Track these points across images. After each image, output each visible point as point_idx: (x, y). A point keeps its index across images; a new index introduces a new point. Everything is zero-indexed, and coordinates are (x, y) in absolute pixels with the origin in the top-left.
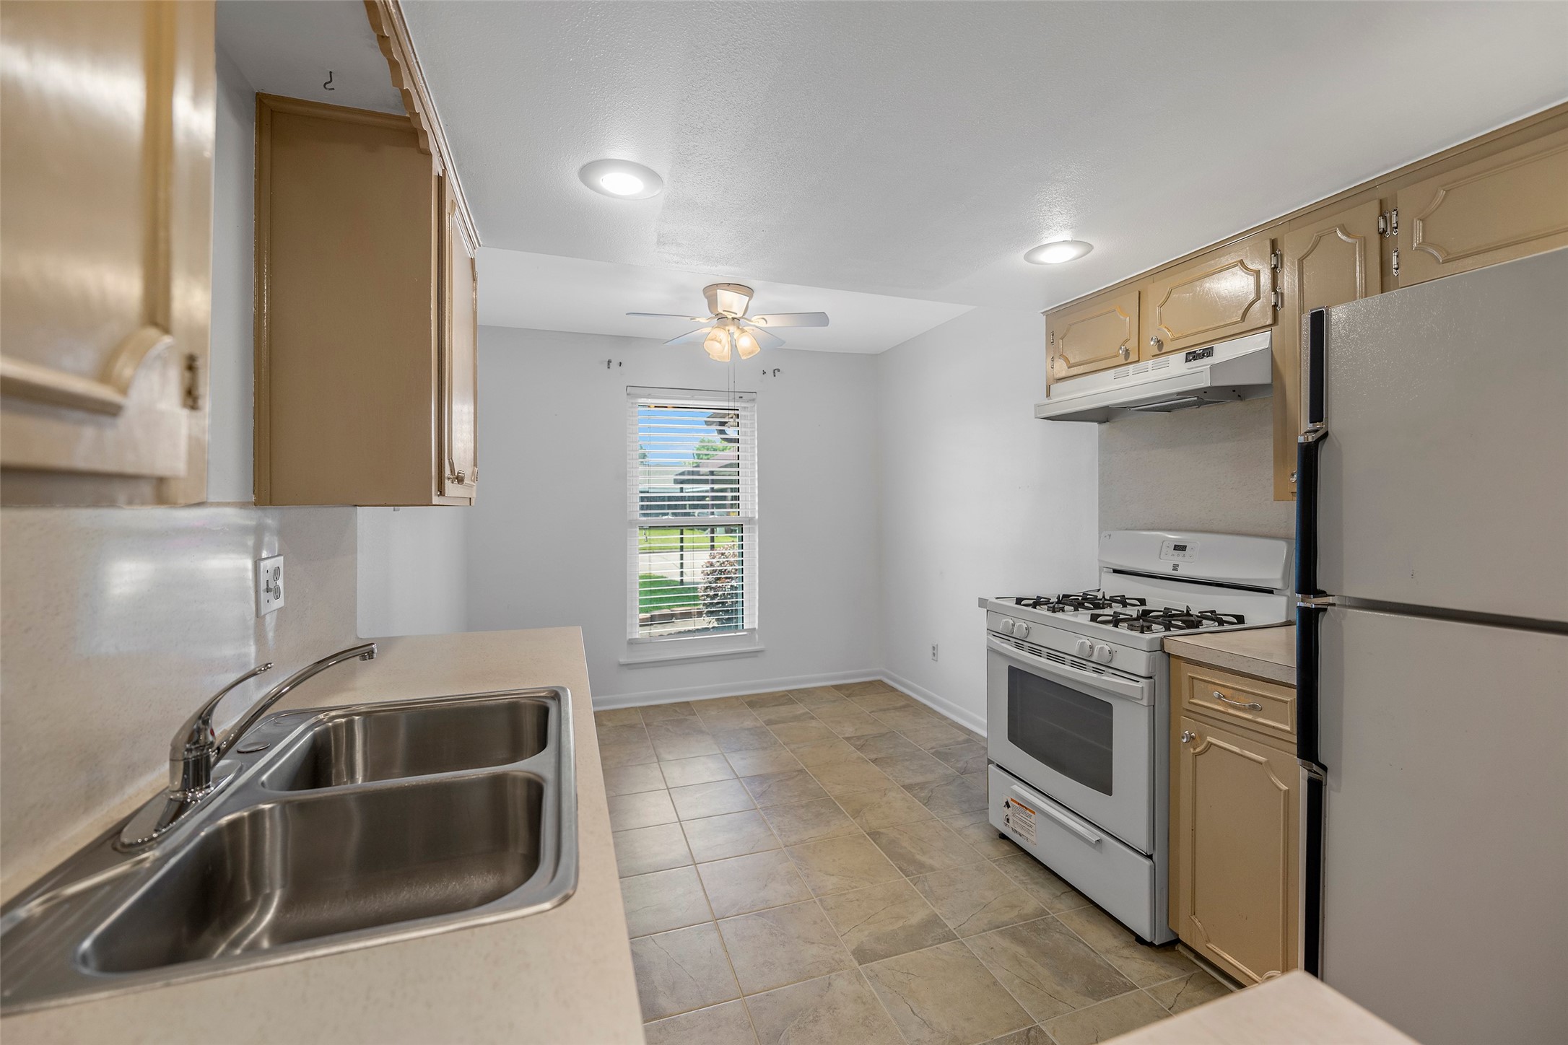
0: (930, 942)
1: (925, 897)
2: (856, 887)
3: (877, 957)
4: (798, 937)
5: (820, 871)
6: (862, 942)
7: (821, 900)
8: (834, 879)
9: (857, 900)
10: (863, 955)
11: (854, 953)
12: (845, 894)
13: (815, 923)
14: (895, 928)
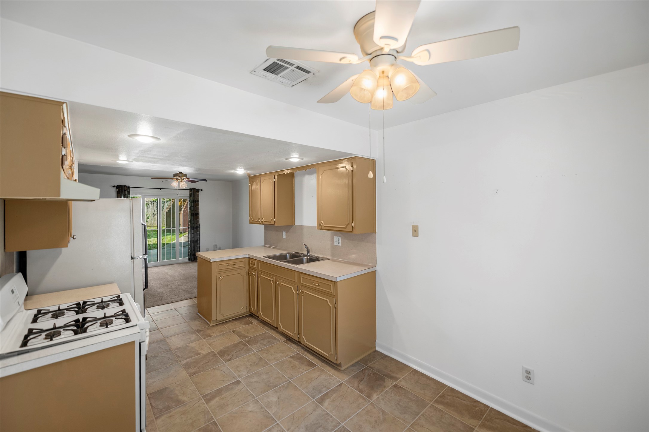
0: (213, 392)
1: (209, 411)
2: (240, 408)
3: (233, 383)
4: (260, 382)
5: (257, 412)
6: (238, 386)
7: (254, 398)
8: (250, 409)
9: (239, 402)
10: (238, 382)
11: (241, 382)
12: (244, 403)
13: (255, 389)
14: (225, 394)
